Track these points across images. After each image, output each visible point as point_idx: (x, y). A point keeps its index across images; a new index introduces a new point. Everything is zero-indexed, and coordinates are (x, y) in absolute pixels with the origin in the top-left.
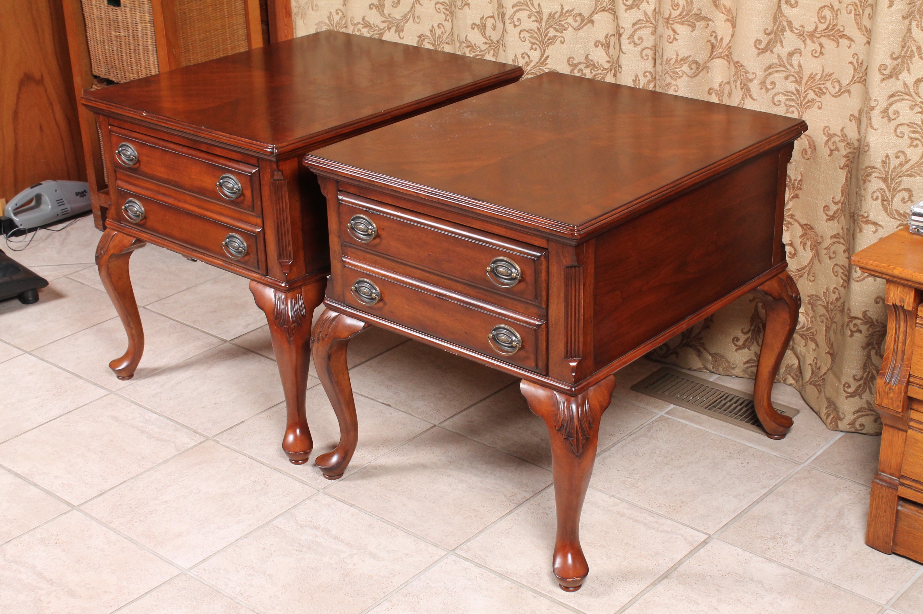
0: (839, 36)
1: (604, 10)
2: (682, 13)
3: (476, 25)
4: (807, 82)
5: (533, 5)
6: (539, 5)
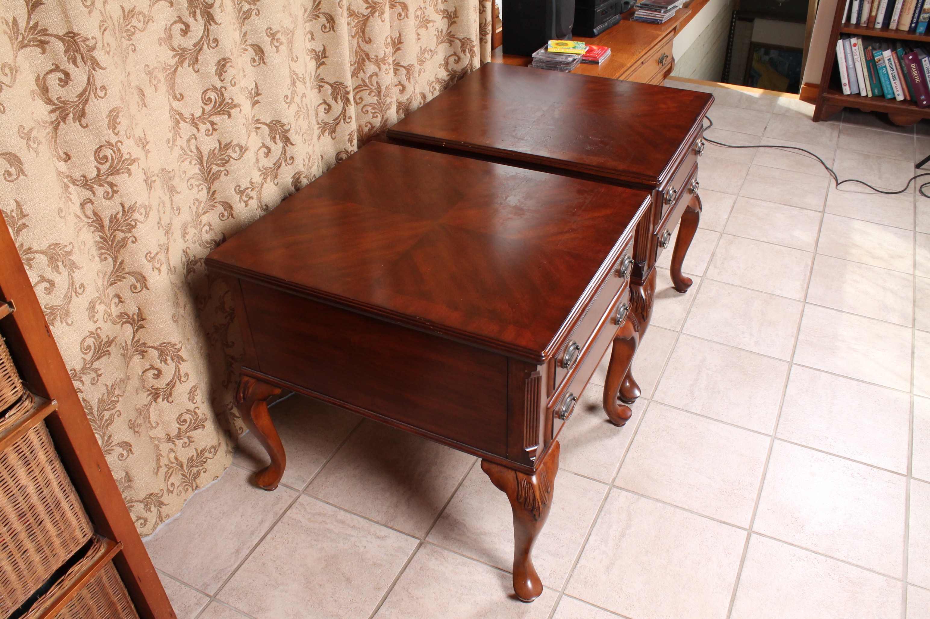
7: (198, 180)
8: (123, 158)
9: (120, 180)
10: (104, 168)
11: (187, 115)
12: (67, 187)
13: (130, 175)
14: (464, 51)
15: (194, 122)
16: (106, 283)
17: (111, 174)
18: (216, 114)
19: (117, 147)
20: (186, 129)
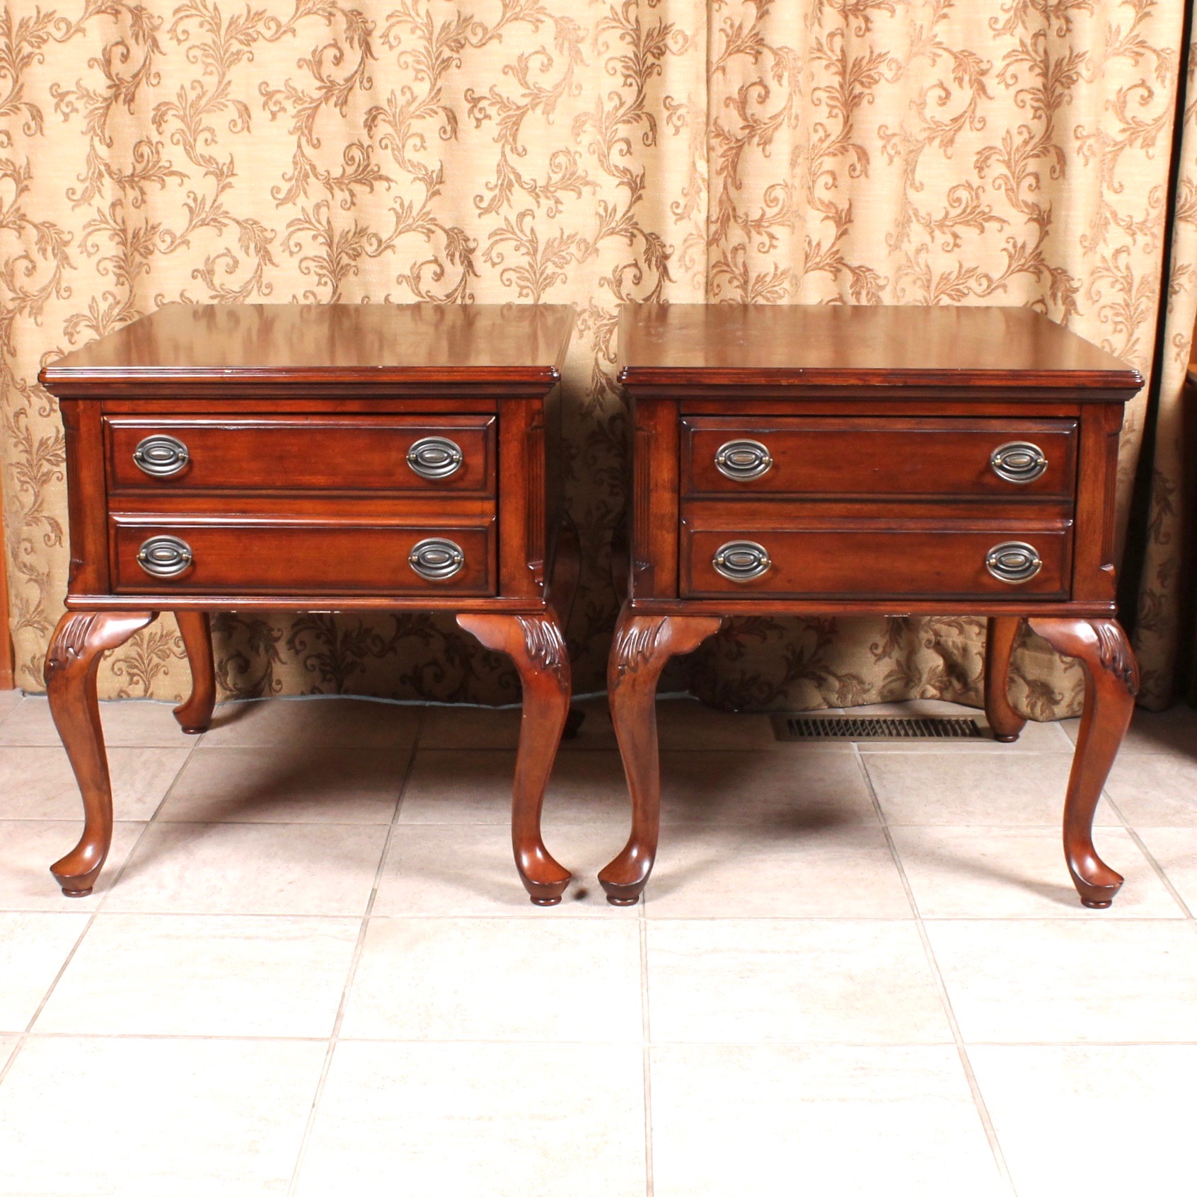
0: (984, 219)
1: (612, 233)
2: (782, 210)
3: (404, 276)
4: (938, 284)
5: (522, 231)
6: (532, 230)
7: (322, 267)
8: (160, 164)
9: (152, 187)
10: (139, 167)
11: (321, 170)
12: (101, 175)
13: (163, 187)
14: (1054, 296)
15: (329, 184)
16: (116, 311)
17: (144, 178)
18: (356, 182)
19: (156, 148)
20: (316, 190)
